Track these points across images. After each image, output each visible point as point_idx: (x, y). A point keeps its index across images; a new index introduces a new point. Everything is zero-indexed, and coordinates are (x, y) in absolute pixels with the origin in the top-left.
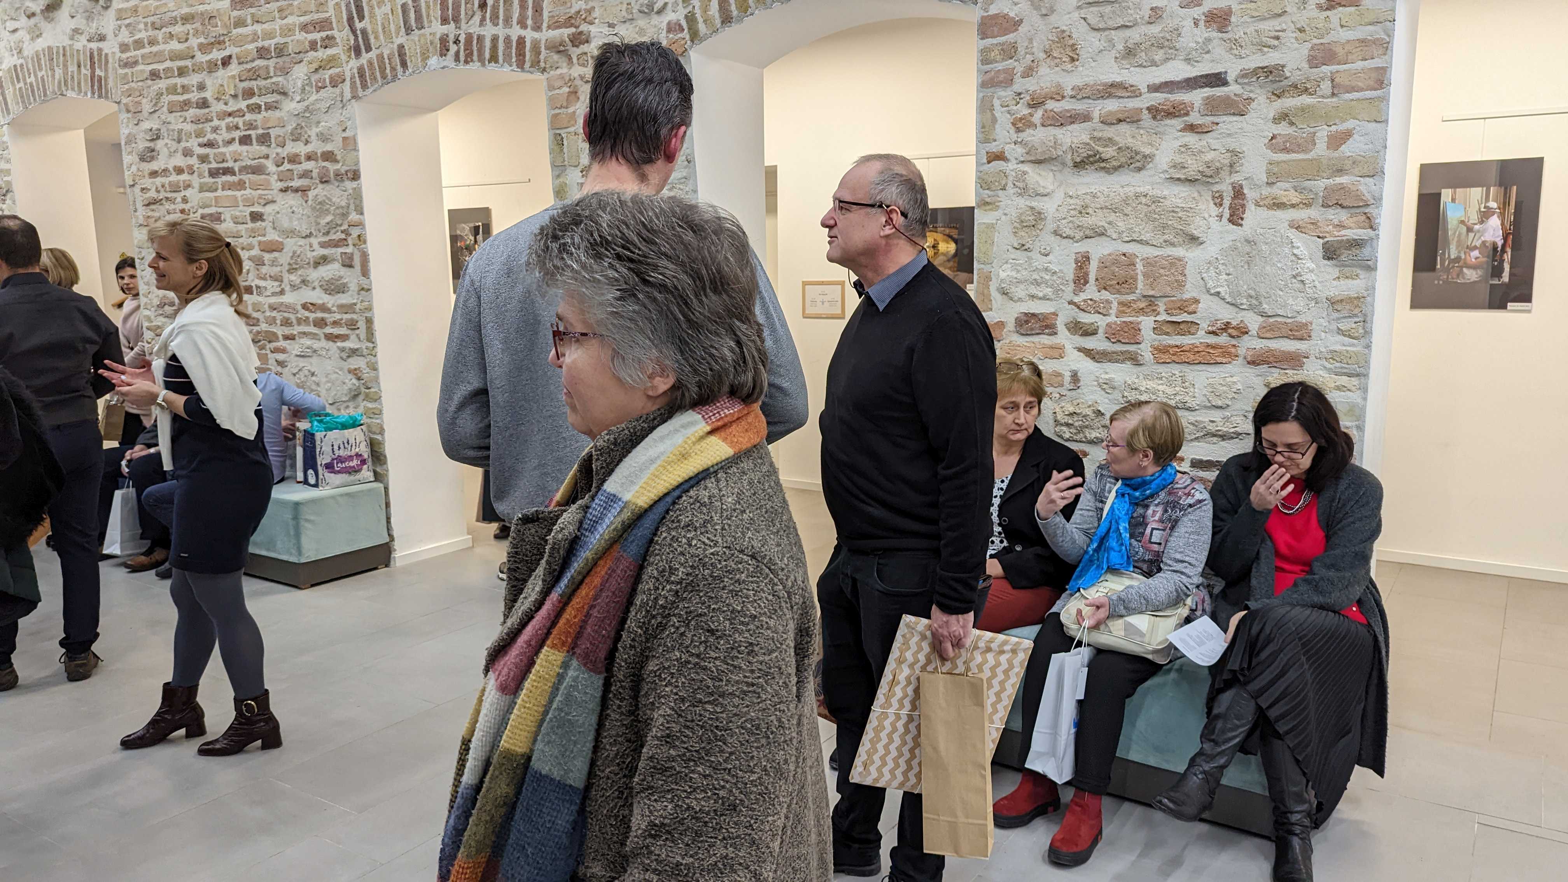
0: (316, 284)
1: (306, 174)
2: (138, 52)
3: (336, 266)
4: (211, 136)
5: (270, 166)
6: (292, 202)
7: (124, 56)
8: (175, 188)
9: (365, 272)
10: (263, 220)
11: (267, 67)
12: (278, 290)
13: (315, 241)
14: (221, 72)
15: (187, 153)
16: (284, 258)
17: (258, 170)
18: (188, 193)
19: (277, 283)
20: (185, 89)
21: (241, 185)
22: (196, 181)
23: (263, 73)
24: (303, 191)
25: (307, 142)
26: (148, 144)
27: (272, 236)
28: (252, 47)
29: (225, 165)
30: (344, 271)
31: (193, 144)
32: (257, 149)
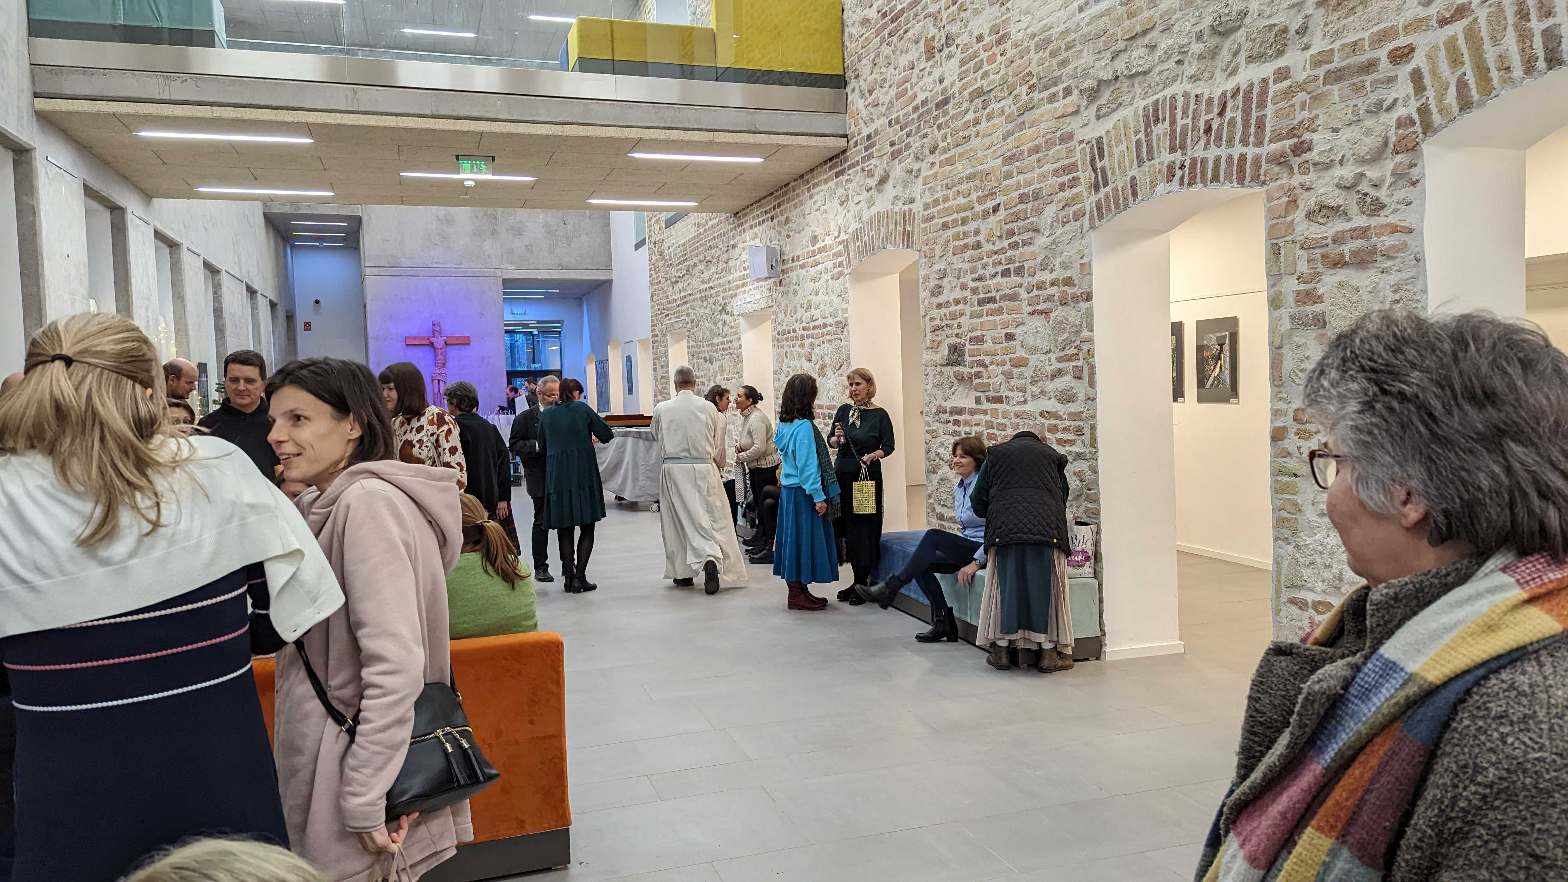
0: (1052, 394)
1: (1050, 299)
2: (935, 209)
3: (1068, 378)
4: (981, 272)
5: (1023, 294)
6: (1037, 323)
7: (926, 213)
8: (953, 316)
9: (1092, 384)
10: (1014, 340)
11: (1026, 210)
12: (1022, 399)
13: (1053, 356)
14: (992, 219)
15: (964, 287)
16: (1028, 372)
17: (1013, 298)
18: (962, 320)
19: (1021, 394)
20: (965, 235)
21: (1000, 312)
22: (968, 309)
23: (1022, 216)
24: (1046, 313)
25: (1052, 271)
26: (937, 282)
27: (1021, 353)
28: (1015, 194)
29: (990, 295)
30: (1074, 383)
31: (968, 279)
32: (1014, 279)
